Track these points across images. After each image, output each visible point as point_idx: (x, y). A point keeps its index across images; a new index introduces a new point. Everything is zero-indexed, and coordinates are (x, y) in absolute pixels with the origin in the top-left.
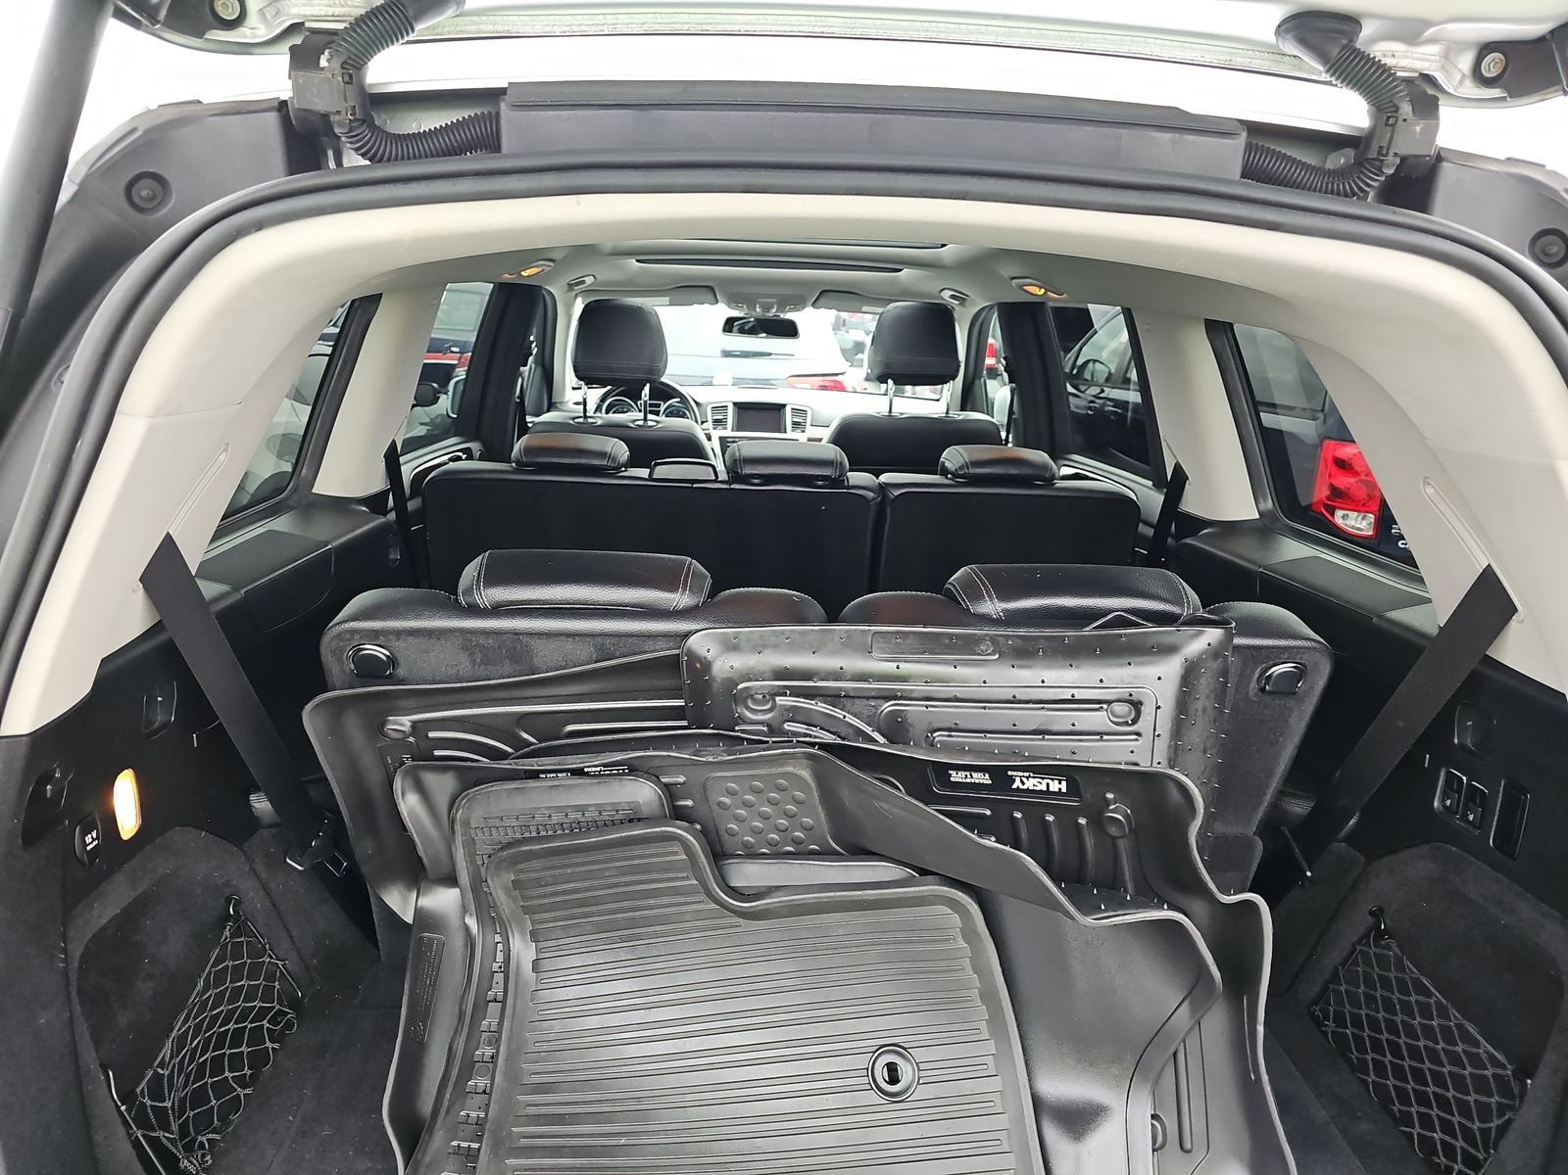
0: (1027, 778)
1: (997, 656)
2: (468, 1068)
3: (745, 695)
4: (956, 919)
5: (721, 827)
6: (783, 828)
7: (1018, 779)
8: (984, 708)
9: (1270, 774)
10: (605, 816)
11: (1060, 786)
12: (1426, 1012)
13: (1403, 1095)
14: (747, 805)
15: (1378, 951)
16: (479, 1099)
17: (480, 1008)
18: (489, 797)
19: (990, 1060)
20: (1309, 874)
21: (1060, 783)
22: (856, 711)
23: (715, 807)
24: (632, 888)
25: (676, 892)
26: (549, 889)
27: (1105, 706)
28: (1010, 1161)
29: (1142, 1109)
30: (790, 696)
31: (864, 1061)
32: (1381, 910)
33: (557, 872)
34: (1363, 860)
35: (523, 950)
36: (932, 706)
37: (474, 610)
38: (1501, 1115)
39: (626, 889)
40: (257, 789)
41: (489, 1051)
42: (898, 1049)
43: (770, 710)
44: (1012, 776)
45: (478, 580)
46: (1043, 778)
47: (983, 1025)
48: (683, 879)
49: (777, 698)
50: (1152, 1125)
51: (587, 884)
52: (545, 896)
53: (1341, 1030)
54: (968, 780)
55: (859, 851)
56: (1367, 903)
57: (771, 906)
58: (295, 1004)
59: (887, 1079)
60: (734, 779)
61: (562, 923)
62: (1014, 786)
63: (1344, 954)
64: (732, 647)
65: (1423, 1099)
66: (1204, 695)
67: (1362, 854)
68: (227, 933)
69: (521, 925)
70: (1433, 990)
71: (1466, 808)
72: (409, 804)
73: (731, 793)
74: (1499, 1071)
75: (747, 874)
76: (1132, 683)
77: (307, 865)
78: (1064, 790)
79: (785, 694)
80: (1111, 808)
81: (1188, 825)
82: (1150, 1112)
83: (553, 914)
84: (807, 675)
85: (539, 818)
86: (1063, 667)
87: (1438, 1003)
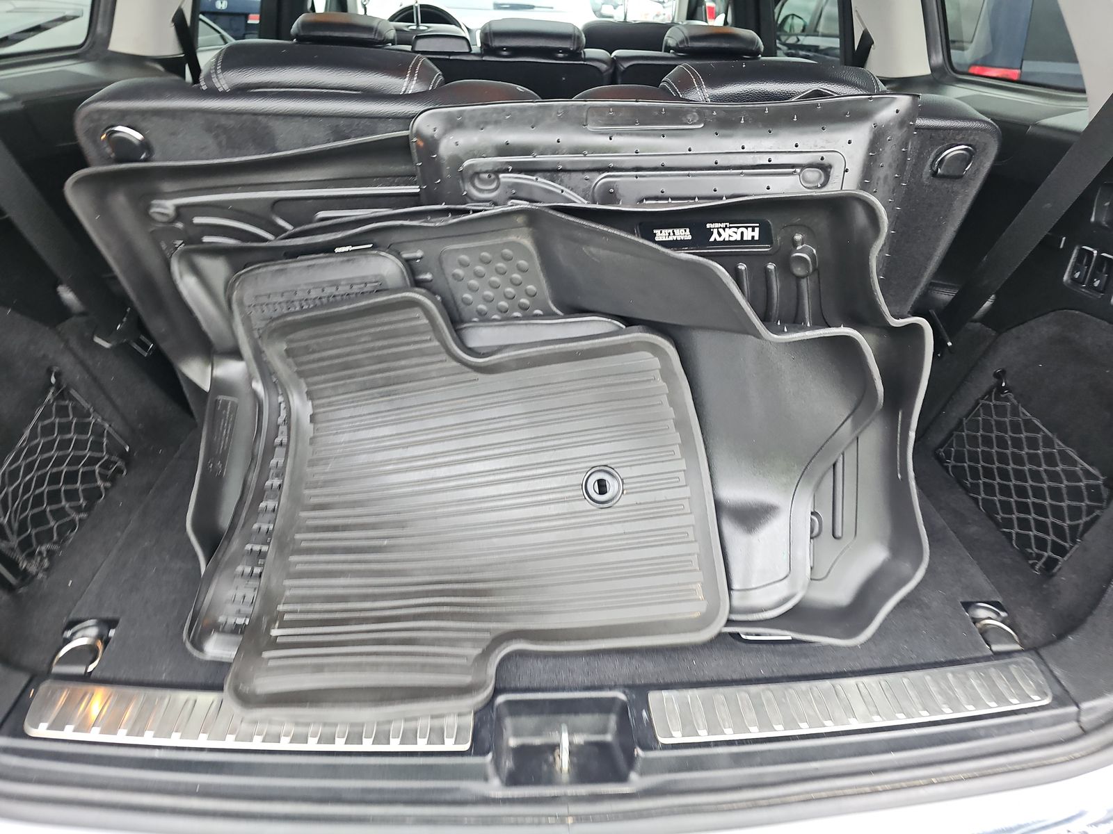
0: (724, 229)
1: (702, 125)
2: (260, 494)
3: (471, 172)
4: (656, 362)
5: (458, 297)
6: (510, 296)
7: (715, 231)
8: (688, 175)
9: (929, 258)
10: (356, 289)
11: (753, 234)
12: (1033, 443)
13: (1006, 507)
14: (479, 276)
15: (998, 403)
16: (269, 516)
17: (270, 451)
18: (256, 279)
19: (681, 475)
20: (950, 344)
21: (753, 231)
22: (572, 185)
23: (450, 279)
24: (385, 352)
25: (422, 353)
26: (316, 356)
27: (798, 170)
28: (695, 548)
29: (804, 507)
30: (512, 172)
31: (580, 478)
32: (1003, 372)
33: (321, 340)
34: (993, 334)
35: (301, 406)
36: (641, 176)
37: (213, 93)
38: (1089, 513)
39: (380, 353)
40: (61, 283)
41: (277, 482)
42: (606, 469)
43: (496, 189)
44: (711, 228)
45: (216, 66)
46: (738, 228)
47: (677, 449)
48: (426, 341)
49: (501, 176)
50: (811, 519)
51: (348, 349)
52: (314, 361)
53: (959, 464)
54: (671, 238)
55: (575, 310)
56: (994, 366)
57: (502, 360)
58: (124, 456)
59: (598, 492)
60: (465, 251)
61: (331, 384)
62: (712, 239)
63: (969, 408)
64: (455, 124)
65: (1023, 508)
66: (887, 164)
67: (994, 329)
68: (50, 396)
69: (298, 386)
70: (1041, 426)
71: (1094, 276)
72: (188, 285)
73: (463, 265)
74: (1091, 482)
75: (480, 336)
76: (824, 147)
77: (114, 343)
78: (757, 238)
79: (506, 171)
80: (798, 248)
81: (871, 247)
82: (810, 510)
83: (323, 377)
84: (526, 150)
85: (300, 295)
86: (762, 136)
87: (1045, 437)
